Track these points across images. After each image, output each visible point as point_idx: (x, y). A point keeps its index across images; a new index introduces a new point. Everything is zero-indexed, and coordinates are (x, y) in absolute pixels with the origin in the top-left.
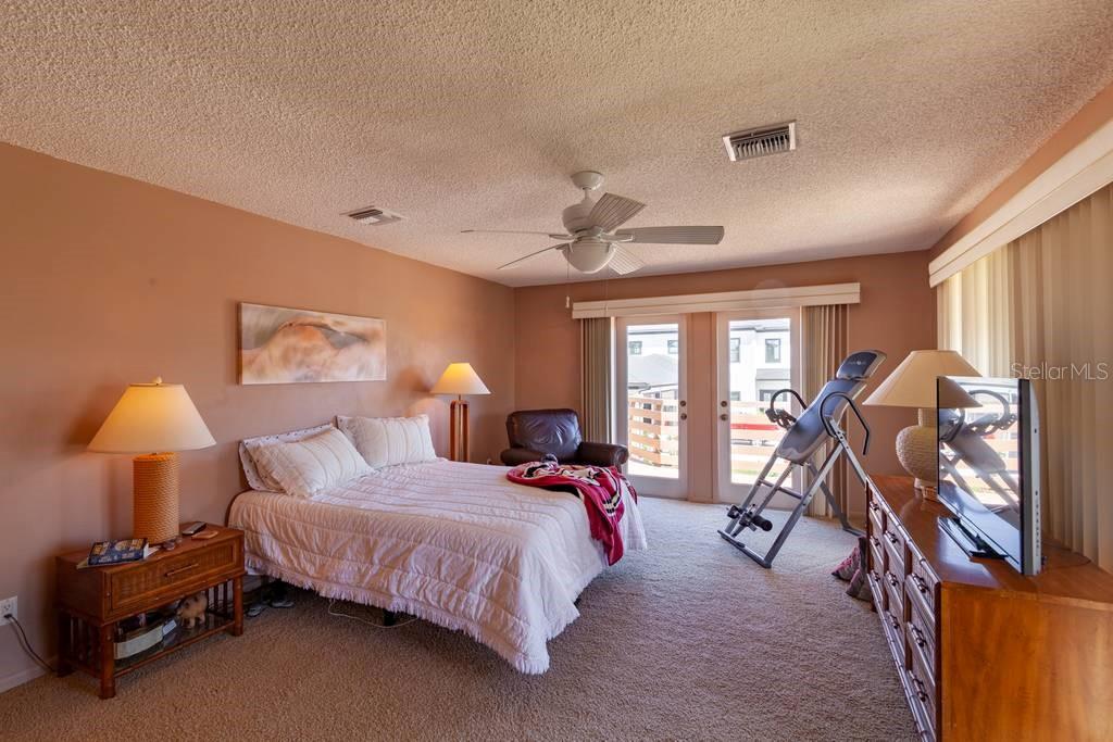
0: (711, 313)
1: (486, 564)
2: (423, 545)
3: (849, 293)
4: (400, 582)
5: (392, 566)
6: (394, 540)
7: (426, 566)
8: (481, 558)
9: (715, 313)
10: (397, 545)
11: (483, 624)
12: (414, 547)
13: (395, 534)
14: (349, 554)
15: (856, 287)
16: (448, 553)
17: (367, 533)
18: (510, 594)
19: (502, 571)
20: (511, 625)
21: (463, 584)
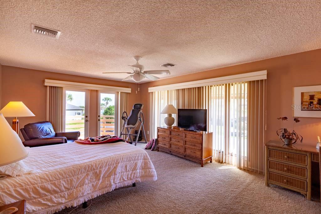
0: (97, 90)
1: (139, 161)
2: (120, 164)
3: (129, 90)
4: (114, 179)
5: (109, 176)
6: (107, 167)
7: (121, 169)
8: (138, 160)
9: (98, 90)
10: (109, 168)
11: (142, 177)
12: (117, 166)
13: (107, 165)
14: (87, 181)
15: (130, 89)
16: (128, 163)
17: (94, 169)
18: (149, 165)
19: (143, 160)
20: (151, 171)
21: (135, 169)
